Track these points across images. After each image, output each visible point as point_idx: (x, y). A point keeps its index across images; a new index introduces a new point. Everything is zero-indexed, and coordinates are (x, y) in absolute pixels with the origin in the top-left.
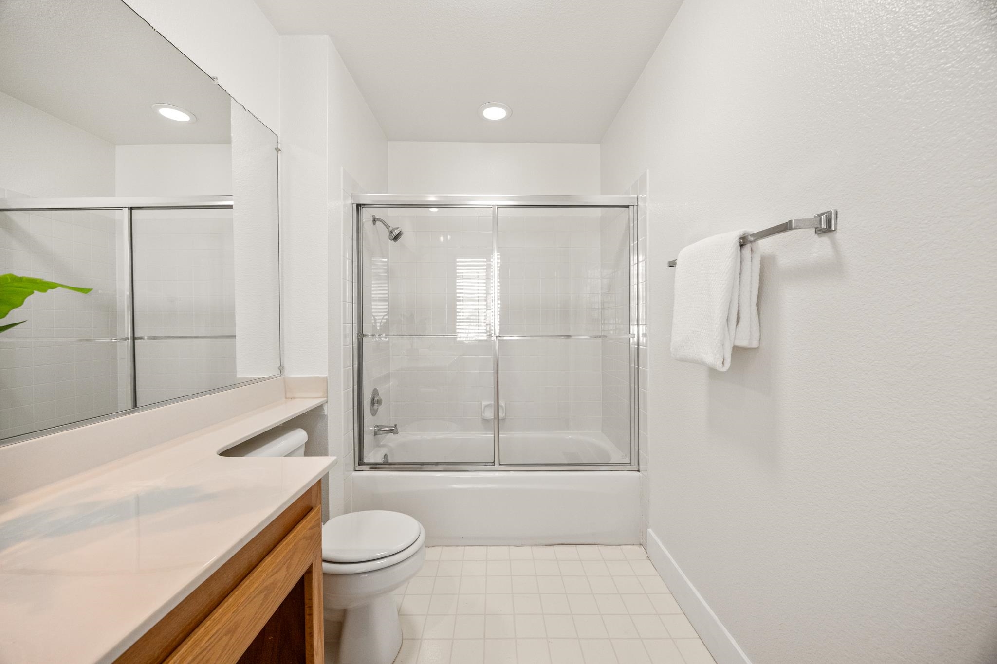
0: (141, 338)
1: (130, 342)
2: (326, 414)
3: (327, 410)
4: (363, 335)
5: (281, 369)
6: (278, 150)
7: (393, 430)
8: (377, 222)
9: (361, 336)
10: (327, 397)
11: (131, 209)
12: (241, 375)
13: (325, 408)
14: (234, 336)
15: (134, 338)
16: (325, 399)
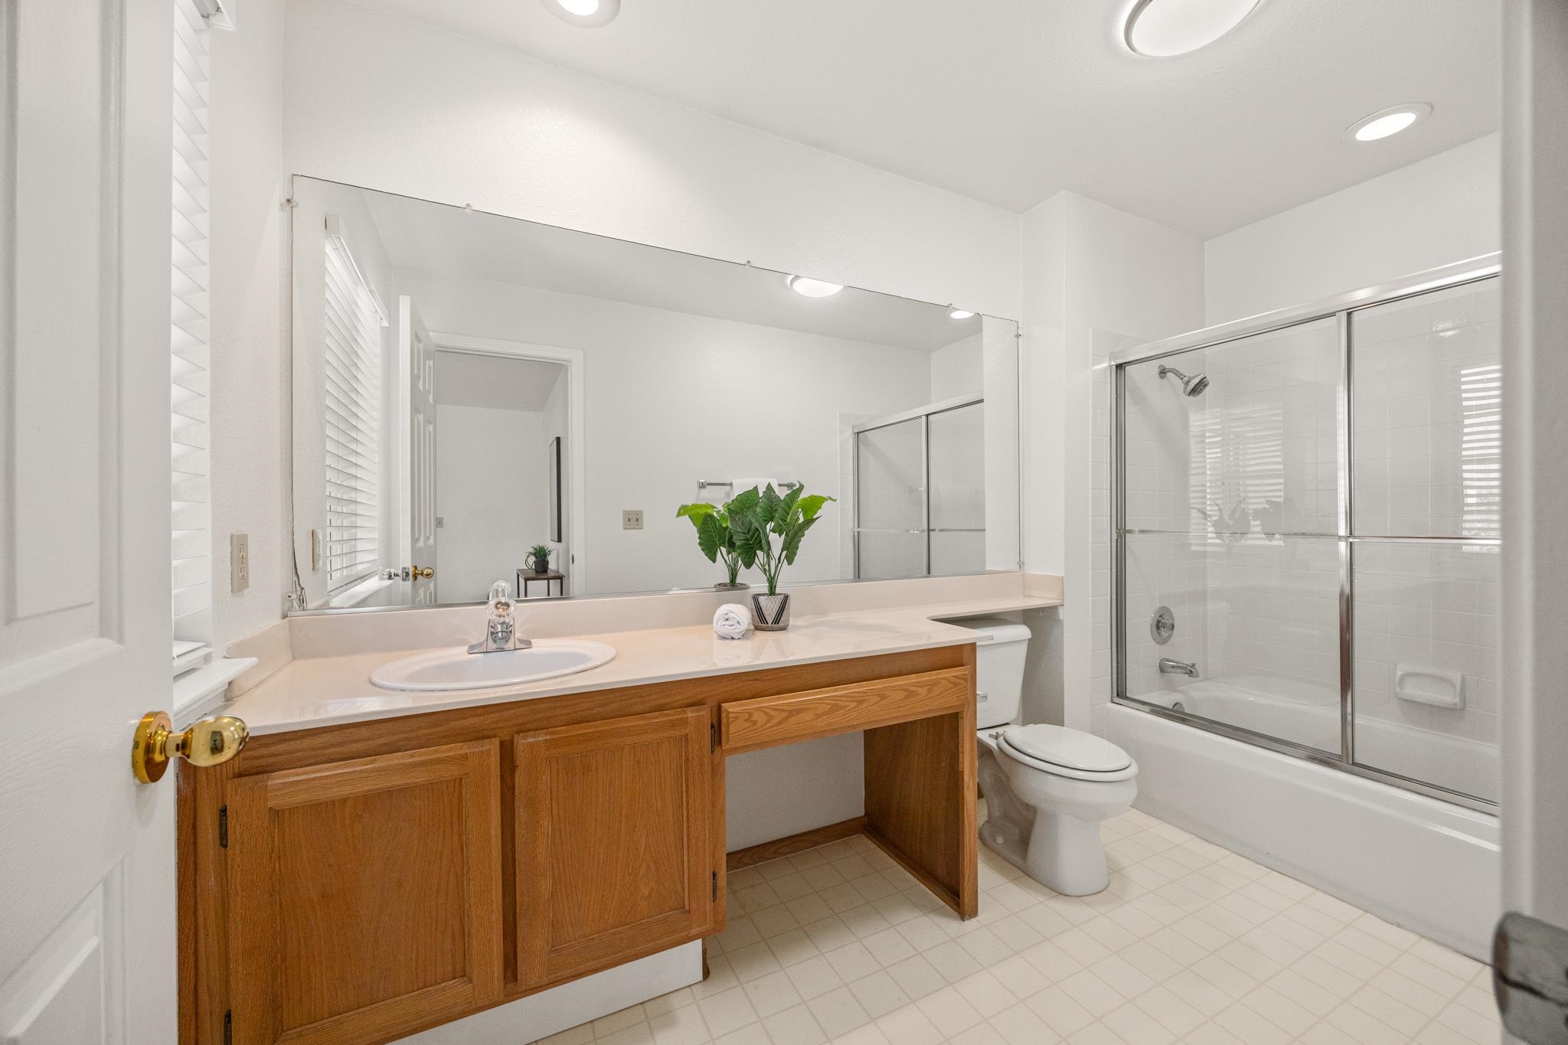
0: (934, 530)
1: (926, 533)
2: (1061, 618)
3: (1062, 613)
4: (1126, 532)
5: (1021, 564)
6: (1018, 336)
7: (1190, 671)
8: (1168, 374)
9: (1121, 533)
10: (1063, 600)
11: (927, 415)
12: (988, 568)
13: (1061, 610)
14: (985, 530)
15: (929, 530)
16: (1060, 601)
